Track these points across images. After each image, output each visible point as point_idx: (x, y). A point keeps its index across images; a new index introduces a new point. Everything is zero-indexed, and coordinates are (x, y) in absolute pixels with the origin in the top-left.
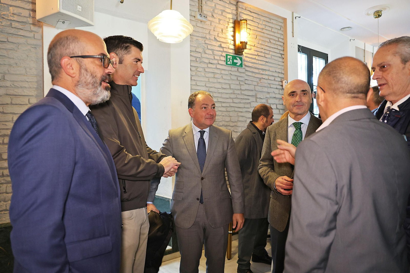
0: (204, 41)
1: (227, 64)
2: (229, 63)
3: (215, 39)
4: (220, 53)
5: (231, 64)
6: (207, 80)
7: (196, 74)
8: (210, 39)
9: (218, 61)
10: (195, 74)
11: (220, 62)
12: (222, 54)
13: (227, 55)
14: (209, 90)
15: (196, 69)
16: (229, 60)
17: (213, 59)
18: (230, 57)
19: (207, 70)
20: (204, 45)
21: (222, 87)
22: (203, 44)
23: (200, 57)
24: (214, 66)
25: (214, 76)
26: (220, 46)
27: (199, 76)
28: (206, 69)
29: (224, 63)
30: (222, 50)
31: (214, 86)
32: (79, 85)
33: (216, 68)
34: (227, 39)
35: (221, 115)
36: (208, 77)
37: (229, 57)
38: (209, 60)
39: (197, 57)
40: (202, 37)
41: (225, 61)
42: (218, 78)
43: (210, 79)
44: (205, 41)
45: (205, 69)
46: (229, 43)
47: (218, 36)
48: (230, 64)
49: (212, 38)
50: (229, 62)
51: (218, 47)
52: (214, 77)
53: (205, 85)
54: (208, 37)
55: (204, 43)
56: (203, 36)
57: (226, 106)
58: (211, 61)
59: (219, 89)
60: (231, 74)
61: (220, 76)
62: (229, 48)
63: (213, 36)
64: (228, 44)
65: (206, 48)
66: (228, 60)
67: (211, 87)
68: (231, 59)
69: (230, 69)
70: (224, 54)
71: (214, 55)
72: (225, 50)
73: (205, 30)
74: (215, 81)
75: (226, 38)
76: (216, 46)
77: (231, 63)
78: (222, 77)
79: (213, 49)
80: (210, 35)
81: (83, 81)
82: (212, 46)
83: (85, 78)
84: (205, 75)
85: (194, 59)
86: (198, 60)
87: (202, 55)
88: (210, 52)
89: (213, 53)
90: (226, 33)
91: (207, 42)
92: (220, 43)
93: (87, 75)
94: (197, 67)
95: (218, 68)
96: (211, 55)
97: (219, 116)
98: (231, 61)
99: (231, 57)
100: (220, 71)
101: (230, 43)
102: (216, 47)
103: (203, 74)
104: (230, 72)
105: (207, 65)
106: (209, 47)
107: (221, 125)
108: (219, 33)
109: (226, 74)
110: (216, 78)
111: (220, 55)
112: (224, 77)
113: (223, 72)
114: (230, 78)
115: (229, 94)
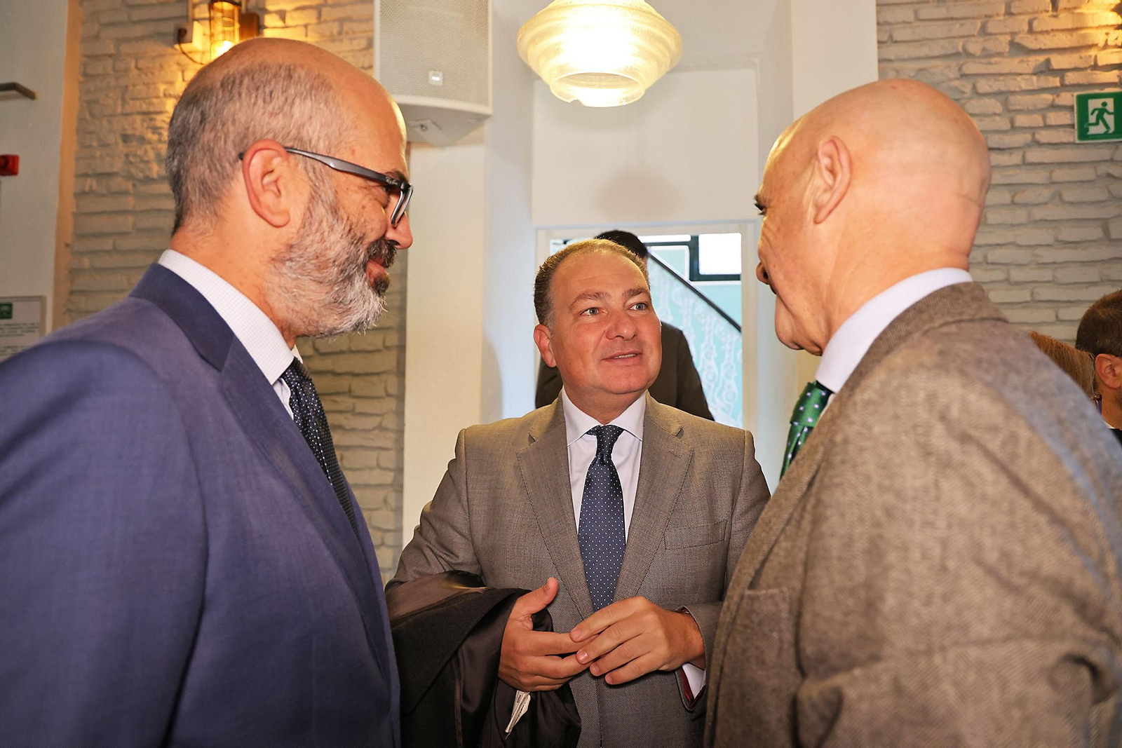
0: (957, 69)
1: (1083, 134)
3: (1017, 48)
4: (1048, 97)
5: (1112, 130)
8: (987, 55)
9: (1034, 134)
11: (1045, 136)
12: (1054, 100)
13: (1083, 101)
14: (985, 257)
16: (1100, 117)
17: (1005, 132)
20: (956, 83)
21: (1057, 240)
22: (951, 80)
24: (1016, 158)
25: (1013, 197)
26: (1046, 69)
29: (1070, 136)
30: (1056, 81)
31: (1012, 240)
32: (291, 260)
33: (1025, 164)
34: (1087, 28)
37: (1094, 104)
40: (945, 56)
41: (1072, 126)
42: (1035, 205)
44: (960, 69)
46: (1096, 45)
47: (1031, 31)
49: (1003, 43)
50: (1097, 124)
51: (1035, 74)
52: (1013, 203)
54: (974, 47)
55: (958, 75)
56: (952, 51)
58: (996, 140)
59: (1039, 251)
60: (1109, 175)
61: (1046, 194)
62: (1095, 67)
63: (1001, 38)
64: (1093, 52)
65: (966, 96)
66: (1092, 119)
67: (998, 245)
69: (1105, 153)
70: (1069, 98)
71: (1014, 111)
72: (1071, 78)
73: (962, 25)
74: (1021, 215)
75: (1078, 29)
76: (1021, 74)
78: (1060, 196)
79: (1003, 89)
80: (987, 38)
81: (311, 251)
82: (1001, 78)
83: (322, 241)
88: (994, 105)
89: (1006, 104)
90: (1075, 8)
91: (971, 68)
92: (1041, 58)
93: (332, 228)
95: (1033, 164)
96: (997, 118)
98: (1110, 119)
100: (1048, 174)
101: (1101, 44)
102: (1019, 78)
104: (1104, 169)
106: (983, 86)
108: (1035, 18)
109: (1082, 182)
110: (1025, 205)
111: (1043, 106)
112: (1069, 195)
113: (1060, 175)
114: (1109, 192)
115: (1103, 261)
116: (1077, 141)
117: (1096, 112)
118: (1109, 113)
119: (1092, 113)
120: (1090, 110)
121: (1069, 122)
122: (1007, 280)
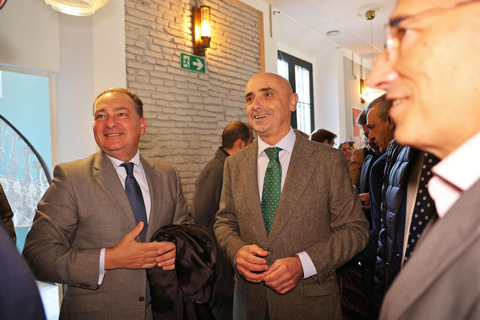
0: (148, 32)
1: (182, 66)
2: (185, 66)
3: (165, 31)
4: (173, 51)
5: (189, 67)
6: (153, 88)
7: (137, 79)
8: (157, 30)
9: (169, 62)
10: (134, 79)
11: (173, 64)
12: (175, 53)
13: (182, 55)
14: (156, 103)
15: (136, 73)
16: (186, 62)
17: (161, 59)
18: (187, 58)
19: (153, 74)
20: (147, 37)
21: (175, 100)
22: (146, 36)
23: (142, 54)
24: (164, 70)
25: (164, 83)
26: (173, 41)
27: (141, 83)
28: (151, 73)
29: (179, 66)
30: (175, 46)
31: (163, 98)
33: (167, 72)
34: (184, 32)
35: (175, 140)
36: (155, 85)
37: (185, 57)
38: (155, 60)
39: (138, 55)
40: (144, 26)
41: (179, 63)
42: (170, 87)
43: (157, 88)
44: (149, 32)
45: (149, 73)
46: (185, 38)
47: (169, 27)
48: (187, 68)
49: (161, 28)
50: (185, 64)
51: (169, 42)
52: (164, 85)
53: (151, 96)
54: (154, 26)
55: (148, 35)
56: (146, 25)
57: (183, 127)
58: (159, 62)
59: (171, 103)
60: (188, 81)
61: (173, 84)
62: (185, 45)
63: (161, 26)
64: (184, 40)
65: (150, 43)
66: (184, 62)
67: (160, 99)
68: (189, 59)
69: (187, 74)
70: (179, 53)
71: (164, 53)
72: (180, 47)
73: (150, 17)
74: (166, 90)
75: (181, 31)
76: (166, 41)
77: (188, 65)
78: (176, 86)
79: (161, 44)
80: (157, 24)
82: (161, 40)
84: (150, 82)
85: (132, 57)
86: (138, 58)
87: (145, 52)
88: (158, 49)
89: (162, 50)
90: (180, 24)
91: (152, 33)
92: (171, 37)
94: (137, 70)
95: (169, 73)
96: (159, 54)
97: (173, 140)
98: (188, 63)
99: (189, 57)
100: (173, 77)
101: (186, 38)
102: (166, 42)
103: (147, 80)
104: (187, 79)
105: (153, 67)
106: (156, 41)
107: (176, 154)
108: (170, 23)
109: (182, 82)
110: (167, 86)
111: (172, 54)
112: (179, 85)
113: (177, 78)
114: (188, 87)
115: (187, 109)
116: (181, 68)
117: (185, 60)
118: (188, 61)
119: (184, 60)
120: (184, 59)
121: (179, 61)
122: (162, 112)
